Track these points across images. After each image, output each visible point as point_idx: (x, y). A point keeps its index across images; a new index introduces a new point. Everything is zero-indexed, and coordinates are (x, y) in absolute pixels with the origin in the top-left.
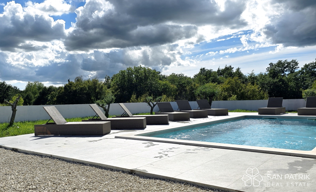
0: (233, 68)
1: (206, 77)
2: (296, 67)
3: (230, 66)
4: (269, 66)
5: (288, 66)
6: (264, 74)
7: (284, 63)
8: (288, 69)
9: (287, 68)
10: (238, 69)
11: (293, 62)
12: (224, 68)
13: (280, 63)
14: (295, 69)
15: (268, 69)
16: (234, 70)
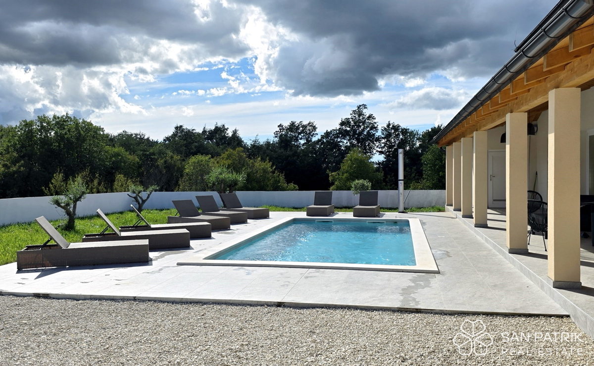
0: (228, 128)
1: (185, 142)
2: (314, 134)
3: (224, 125)
4: (278, 129)
5: (303, 130)
6: (271, 143)
7: (299, 125)
8: (304, 136)
9: (302, 135)
10: (235, 132)
11: (310, 126)
12: (213, 128)
13: (293, 127)
14: (312, 136)
15: (276, 133)
16: (230, 133)
